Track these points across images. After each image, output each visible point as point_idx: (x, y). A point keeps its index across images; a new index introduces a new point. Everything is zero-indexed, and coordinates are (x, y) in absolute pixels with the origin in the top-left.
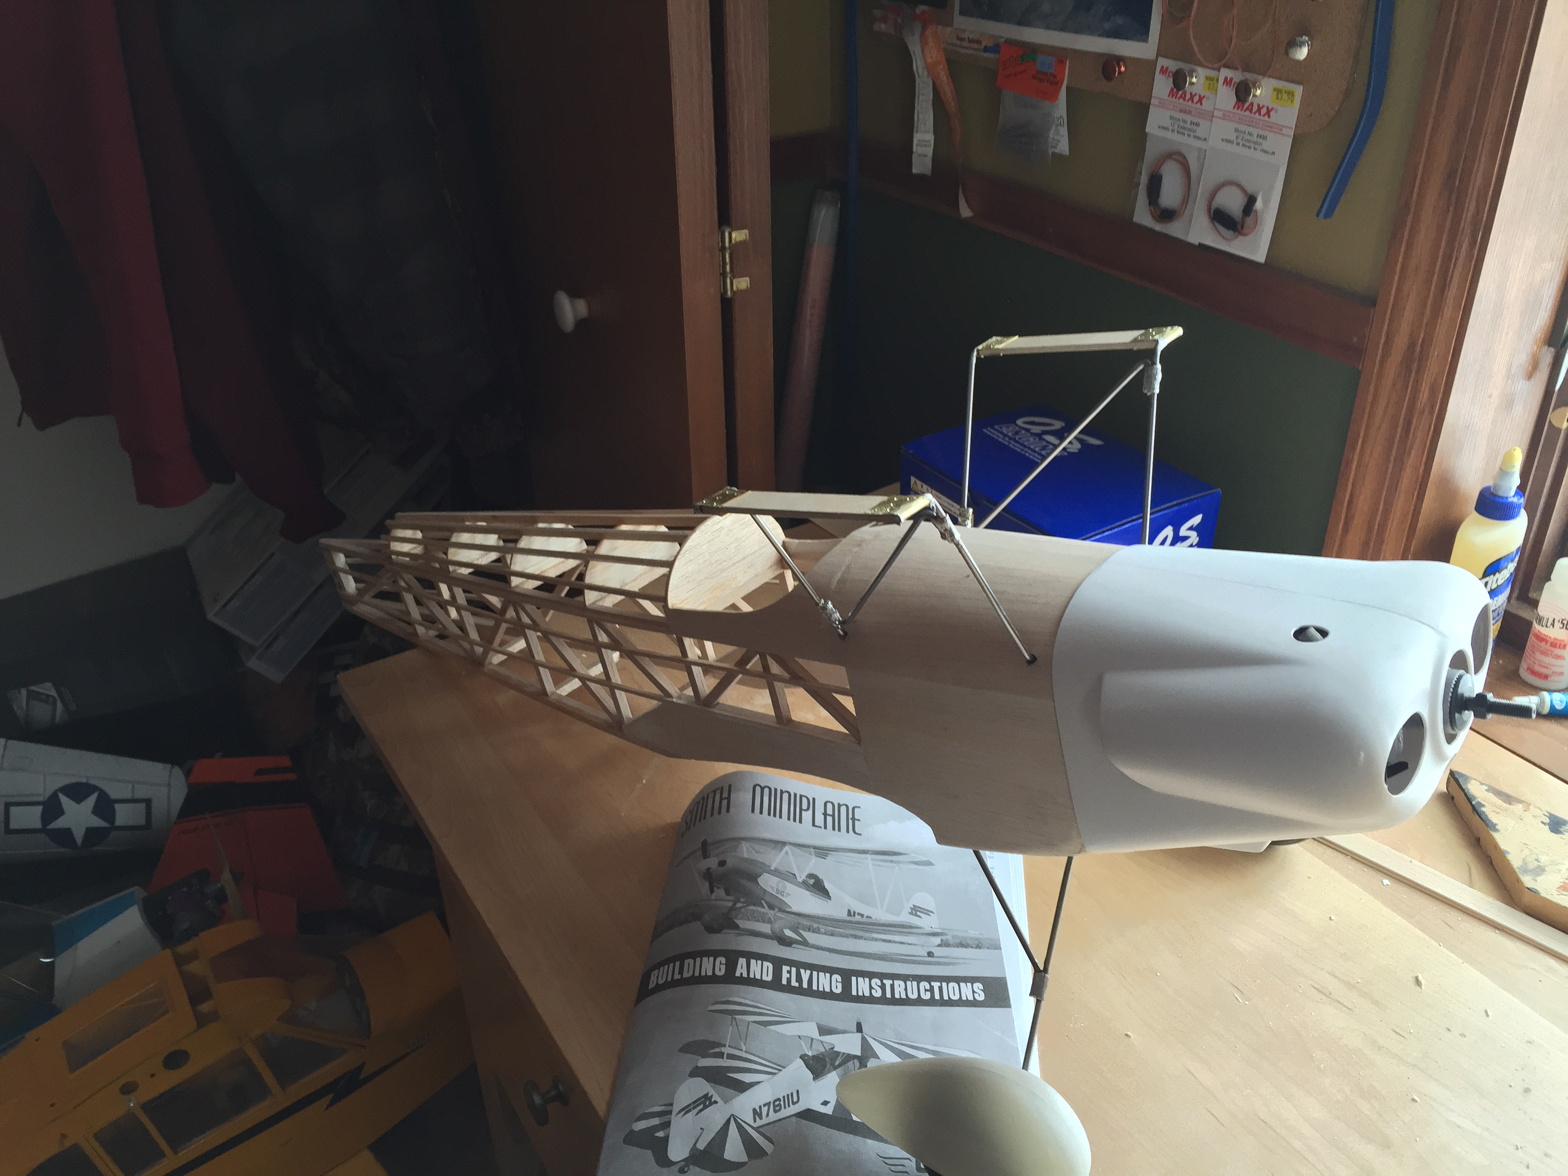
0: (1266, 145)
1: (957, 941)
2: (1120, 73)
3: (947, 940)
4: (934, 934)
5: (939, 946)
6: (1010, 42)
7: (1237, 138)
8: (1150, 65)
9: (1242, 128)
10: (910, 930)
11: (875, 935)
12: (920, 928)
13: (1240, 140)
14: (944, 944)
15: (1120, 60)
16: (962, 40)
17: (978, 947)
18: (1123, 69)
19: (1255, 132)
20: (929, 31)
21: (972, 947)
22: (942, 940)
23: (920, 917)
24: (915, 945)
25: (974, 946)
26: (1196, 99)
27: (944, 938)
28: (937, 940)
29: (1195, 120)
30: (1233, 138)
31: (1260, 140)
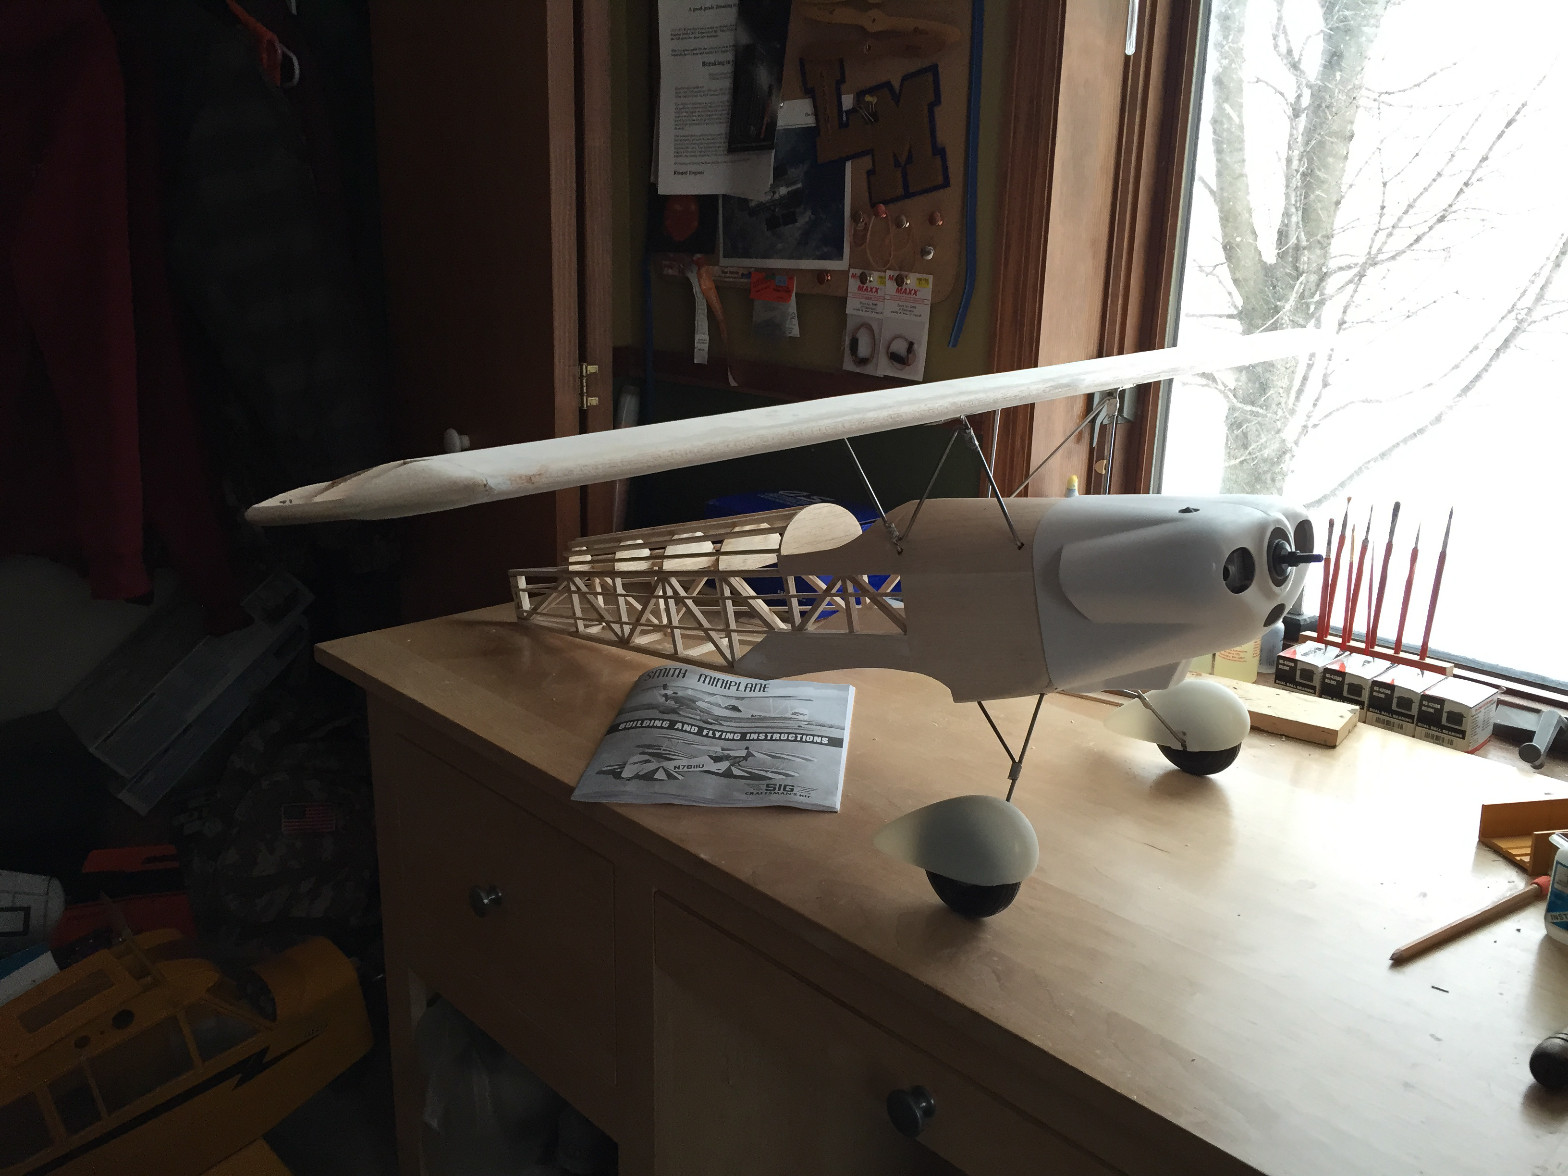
0: (916, 312)
2: (828, 280)
6: (758, 270)
7: (900, 309)
8: (845, 274)
9: (901, 303)
13: (901, 311)
15: (827, 272)
16: (726, 273)
18: (829, 278)
19: (909, 304)
20: (703, 270)
26: (874, 290)
29: (874, 302)
30: (897, 309)
31: (912, 309)
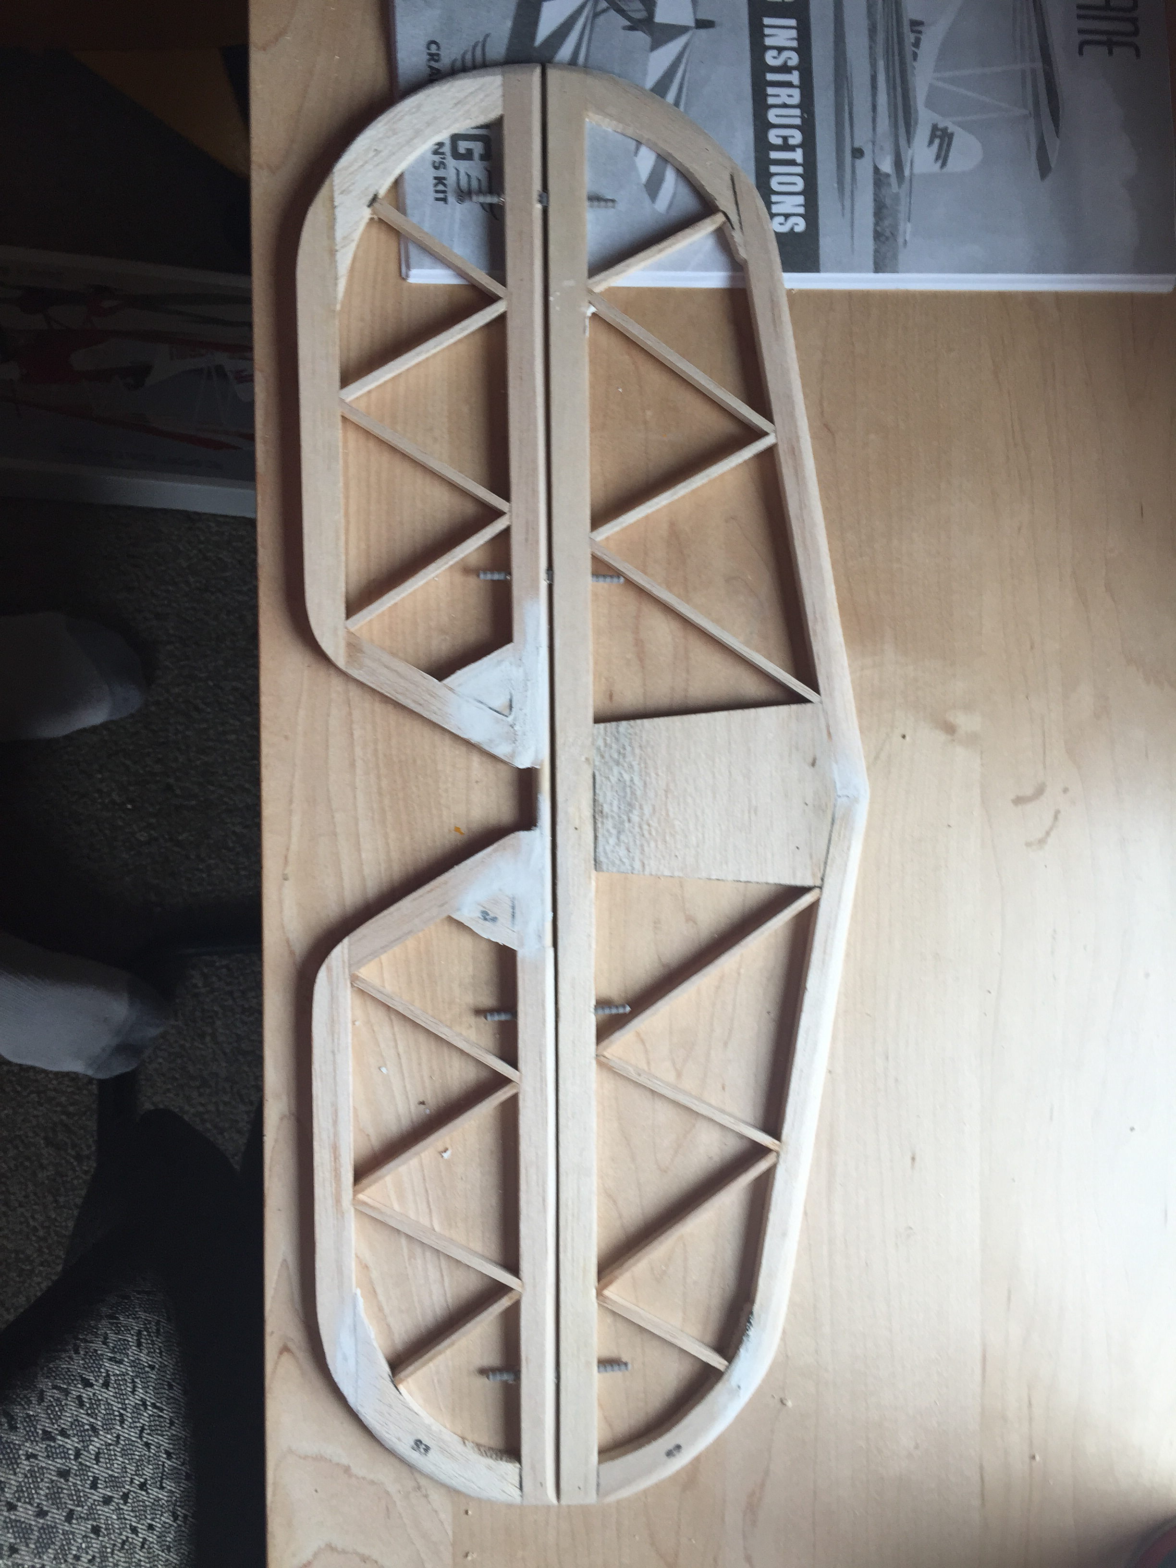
1: (888, 201)
3: (889, 185)
4: (898, 164)
5: (876, 170)
10: (901, 122)
11: (881, 64)
12: (909, 141)
14: (879, 179)
17: (878, 236)
21: (876, 224)
22: (888, 175)
23: (931, 142)
24: (874, 129)
25: (878, 228)
27: (893, 180)
28: (887, 166)
